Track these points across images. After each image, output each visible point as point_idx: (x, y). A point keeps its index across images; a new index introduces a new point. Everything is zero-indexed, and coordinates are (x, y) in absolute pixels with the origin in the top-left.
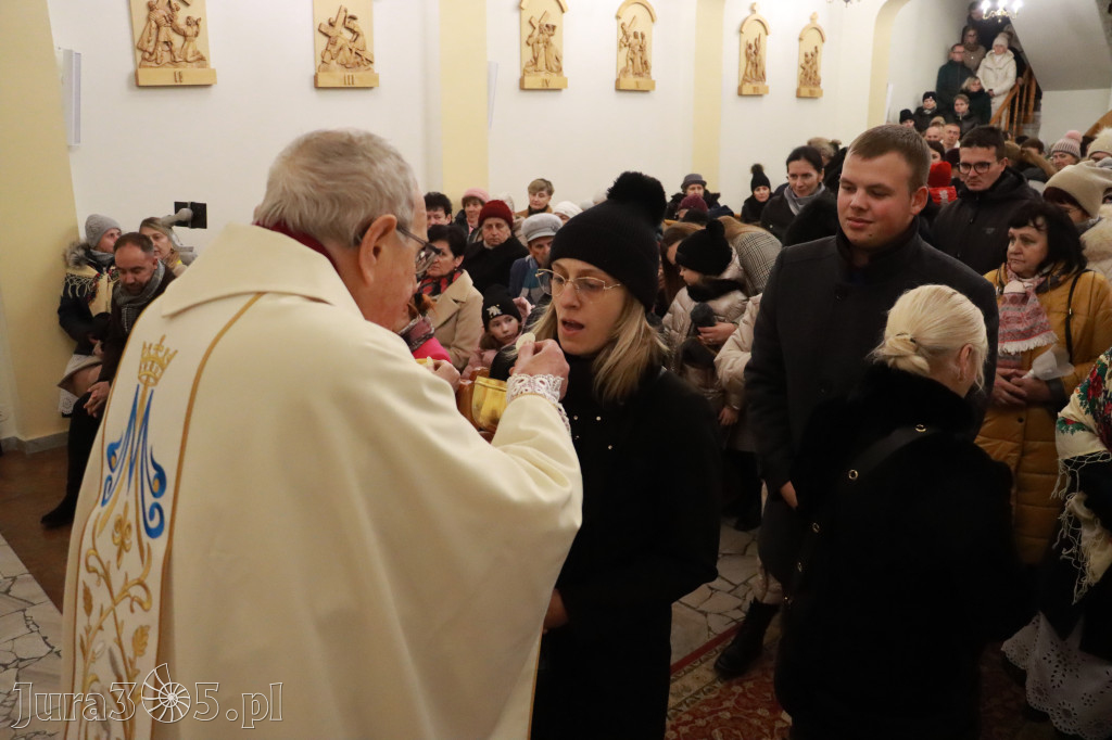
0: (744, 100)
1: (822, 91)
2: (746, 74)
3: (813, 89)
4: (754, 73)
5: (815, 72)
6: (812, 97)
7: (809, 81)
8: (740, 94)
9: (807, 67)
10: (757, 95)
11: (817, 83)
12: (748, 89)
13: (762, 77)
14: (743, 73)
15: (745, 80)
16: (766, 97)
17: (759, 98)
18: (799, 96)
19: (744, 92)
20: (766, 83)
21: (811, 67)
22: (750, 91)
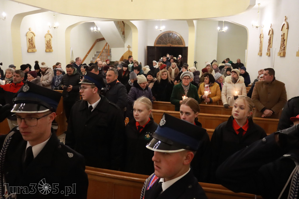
0: (29, 53)
1: (53, 50)
2: (29, 47)
3: (50, 50)
4: (32, 46)
5: (50, 45)
6: (50, 52)
7: (49, 47)
8: (28, 52)
9: (48, 44)
10: (33, 52)
11: (51, 48)
12: (30, 50)
13: (34, 47)
14: (28, 46)
15: (29, 48)
16: (36, 52)
17: (34, 53)
18: (46, 52)
19: (29, 51)
20: (36, 49)
21: (49, 44)
22: (32, 51)
